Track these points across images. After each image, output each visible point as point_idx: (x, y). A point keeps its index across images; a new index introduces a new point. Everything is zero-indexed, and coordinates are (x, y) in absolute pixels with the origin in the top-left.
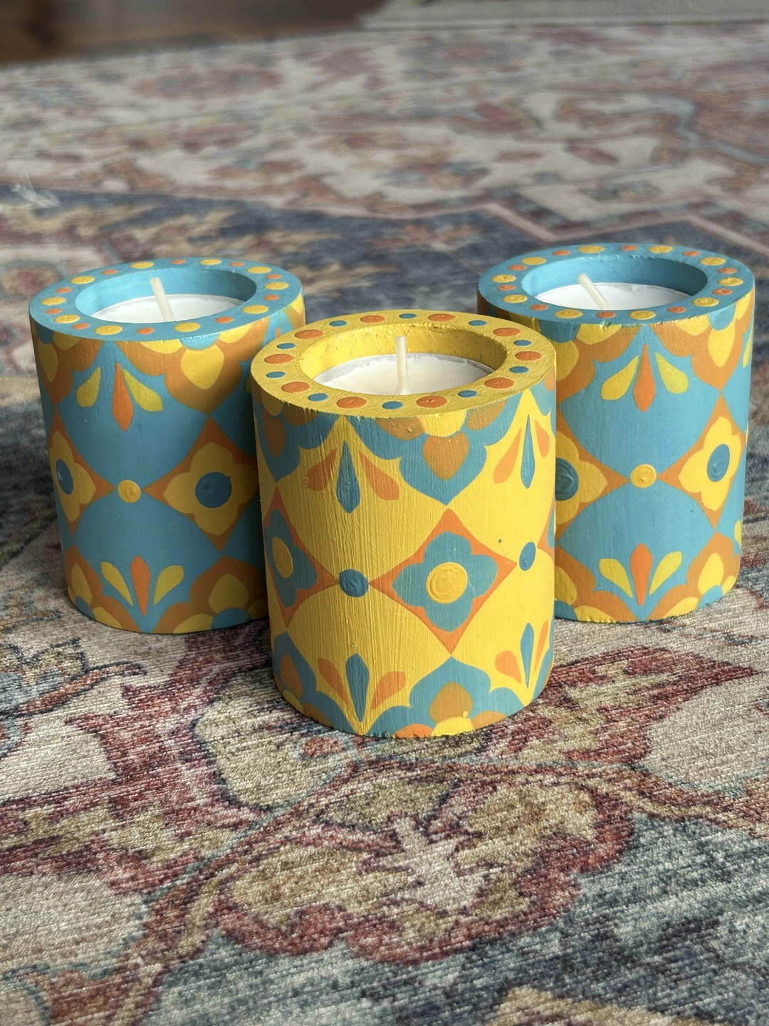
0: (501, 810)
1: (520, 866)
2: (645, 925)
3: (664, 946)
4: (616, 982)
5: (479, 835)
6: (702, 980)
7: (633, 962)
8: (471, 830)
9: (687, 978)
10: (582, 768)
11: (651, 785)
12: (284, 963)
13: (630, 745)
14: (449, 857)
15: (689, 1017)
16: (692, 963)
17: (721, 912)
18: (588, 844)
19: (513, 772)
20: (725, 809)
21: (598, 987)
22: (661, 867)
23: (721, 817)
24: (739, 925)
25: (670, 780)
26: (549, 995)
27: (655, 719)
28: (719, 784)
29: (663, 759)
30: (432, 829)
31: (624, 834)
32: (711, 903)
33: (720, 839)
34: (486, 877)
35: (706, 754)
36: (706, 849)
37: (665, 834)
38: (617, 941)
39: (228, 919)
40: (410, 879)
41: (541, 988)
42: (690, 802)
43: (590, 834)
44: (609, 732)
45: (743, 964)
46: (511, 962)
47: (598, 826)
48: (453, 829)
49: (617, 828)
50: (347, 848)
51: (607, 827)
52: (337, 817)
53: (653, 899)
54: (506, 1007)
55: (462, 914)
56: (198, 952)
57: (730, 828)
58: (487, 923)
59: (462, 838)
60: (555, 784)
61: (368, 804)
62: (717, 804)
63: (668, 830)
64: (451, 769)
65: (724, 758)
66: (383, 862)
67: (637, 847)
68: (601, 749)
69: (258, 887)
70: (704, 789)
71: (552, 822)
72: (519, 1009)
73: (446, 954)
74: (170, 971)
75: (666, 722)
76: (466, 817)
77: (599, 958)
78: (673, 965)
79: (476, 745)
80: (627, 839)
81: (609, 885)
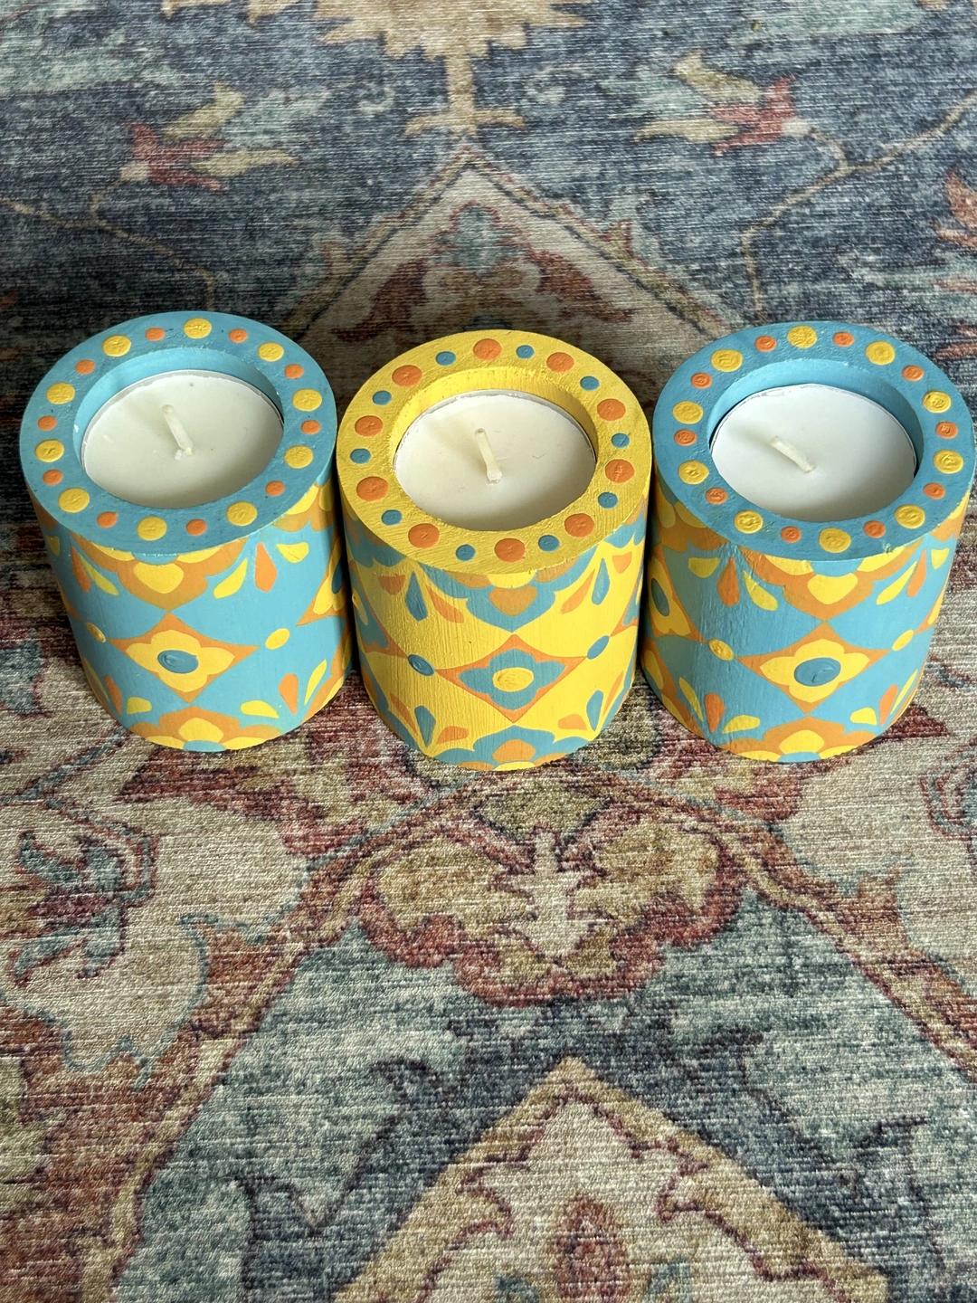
0: (632, 849)
1: (624, 922)
2: (700, 1023)
3: (707, 1051)
4: (649, 1077)
5: (603, 874)
6: (720, 1097)
7: (673, 1060)
8: (599, 865)
9: (709, 1091)
10: (725, 818)
11: (778, 856)
12: (399, 972)
13: (781, 798)
14: (569, 893)
15: (692, 1133)
16: (720, 1077)
17: (768, 1029)
18: (692, 913)
19: (662, 804)
20: (830, 908)
21: (633, 1078)
22: (742, 960)
23: (821, 916)
24: (777, 1048)
25: (798, 856)
26: (592, 1073)
27: (819, 770)
28: (838, 873)
29: (803, 827)
30: (567, 854)
31: (728, 910)
32: (765, 1015)
33: (807, 943)
34: (591, 925)
35: (845, 831)
36: (790, 951)
37: (764, 921)
38: (669, 1033)
39: (369, 909)
40: (529, 908)
41: (589, 1065)
42: (803, 889)
43: (698, 902)
44: (770, 776)
45: (760, 1091)
46: (576, 1028)
47: (709, 894)
48: (585, 859)
49: (725, 902)
50: (488, 854)
51: (716, 898)
52: (490, 813)
53: (720, 994)
54: (554, 1076)
55: (556, 963)
56: (336, 938)
57: (823, 932)
58: (572, 980)
59: (588, 873)
60: (694, 830)
61: (522, 806)
62: (825, 898)
63: (767, 918)
64: (610, 783)
65: (858, 842)
66: (514, 881)
67: (731, 930)
68: (753, 796)
69: (403, 880)
70: (823, 877)
71: (672, 878)
72: (564, 1081)
73: (528, 1003)
74: (308, 953)
75: (828, 778)
76: (600, 848)
77: (648, 1047)
78: (703, 1074)
79: (643, 756)
80: (728, 917)
81: (689, 966)
